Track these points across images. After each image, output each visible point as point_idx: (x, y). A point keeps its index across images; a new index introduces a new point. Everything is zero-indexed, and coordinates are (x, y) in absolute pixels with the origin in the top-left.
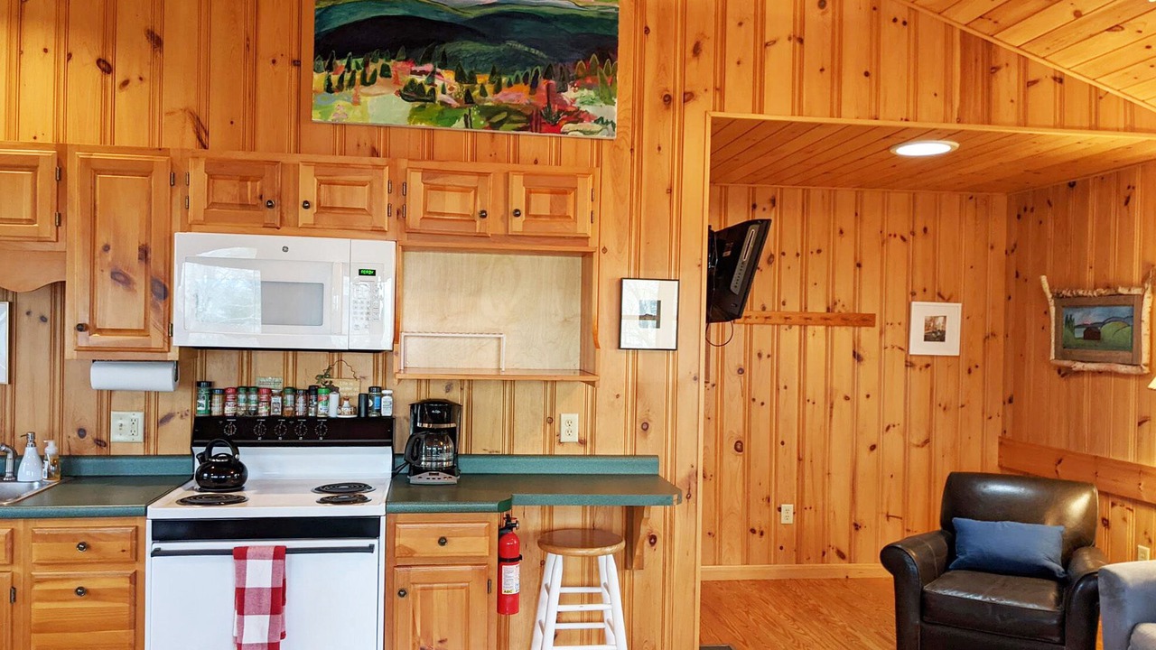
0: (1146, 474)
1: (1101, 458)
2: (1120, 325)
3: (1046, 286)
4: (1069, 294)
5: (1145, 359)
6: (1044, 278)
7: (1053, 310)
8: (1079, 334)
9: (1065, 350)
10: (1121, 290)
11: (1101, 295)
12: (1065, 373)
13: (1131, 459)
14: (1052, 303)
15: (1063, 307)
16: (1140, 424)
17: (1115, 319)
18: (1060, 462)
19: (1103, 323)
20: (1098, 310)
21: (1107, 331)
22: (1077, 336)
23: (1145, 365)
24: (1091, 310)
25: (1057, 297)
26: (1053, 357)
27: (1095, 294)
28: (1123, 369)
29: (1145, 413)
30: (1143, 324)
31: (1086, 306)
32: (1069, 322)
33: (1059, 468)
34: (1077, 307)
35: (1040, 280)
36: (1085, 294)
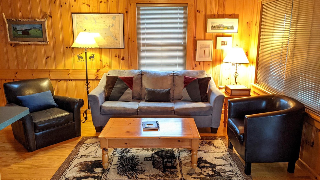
0: (51, 71)
1: (34, 70)
2: (37, 30)
3: (4, 17)
4: (15, 20)
5: (48, 40)
6: (4, 14)
7: (7, 25)
8: (20, 33)
9: (14, 38)
10: (36, 20)
11: (28, 21)
12: (16, 45)
13: (44, 68)
14: (7, 23)
15: (11, 24)
16: (47, 58)
17: (35, 28)
18: (17, 73)
19: (30, 29)
20: (27, 26)
21: (31, 32)
22: (19, 33)
23: (48, 42)
24: (24, 25)
25: (9, 21)
26: (9, 40)
27: (26, 20)
28: (40, 43)
29: (48, 55)
30: (46, 30)
31: (21, 24)
32: (14, 29)
33: (16, 75)
34: (17, 24)
35: (2, 15)
36: (22, 20)
